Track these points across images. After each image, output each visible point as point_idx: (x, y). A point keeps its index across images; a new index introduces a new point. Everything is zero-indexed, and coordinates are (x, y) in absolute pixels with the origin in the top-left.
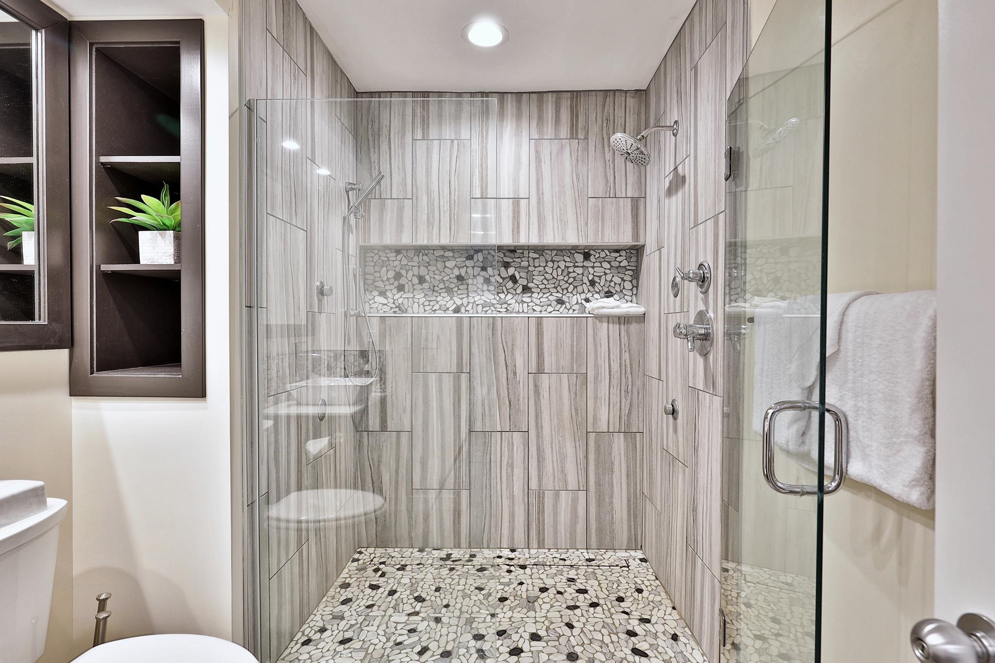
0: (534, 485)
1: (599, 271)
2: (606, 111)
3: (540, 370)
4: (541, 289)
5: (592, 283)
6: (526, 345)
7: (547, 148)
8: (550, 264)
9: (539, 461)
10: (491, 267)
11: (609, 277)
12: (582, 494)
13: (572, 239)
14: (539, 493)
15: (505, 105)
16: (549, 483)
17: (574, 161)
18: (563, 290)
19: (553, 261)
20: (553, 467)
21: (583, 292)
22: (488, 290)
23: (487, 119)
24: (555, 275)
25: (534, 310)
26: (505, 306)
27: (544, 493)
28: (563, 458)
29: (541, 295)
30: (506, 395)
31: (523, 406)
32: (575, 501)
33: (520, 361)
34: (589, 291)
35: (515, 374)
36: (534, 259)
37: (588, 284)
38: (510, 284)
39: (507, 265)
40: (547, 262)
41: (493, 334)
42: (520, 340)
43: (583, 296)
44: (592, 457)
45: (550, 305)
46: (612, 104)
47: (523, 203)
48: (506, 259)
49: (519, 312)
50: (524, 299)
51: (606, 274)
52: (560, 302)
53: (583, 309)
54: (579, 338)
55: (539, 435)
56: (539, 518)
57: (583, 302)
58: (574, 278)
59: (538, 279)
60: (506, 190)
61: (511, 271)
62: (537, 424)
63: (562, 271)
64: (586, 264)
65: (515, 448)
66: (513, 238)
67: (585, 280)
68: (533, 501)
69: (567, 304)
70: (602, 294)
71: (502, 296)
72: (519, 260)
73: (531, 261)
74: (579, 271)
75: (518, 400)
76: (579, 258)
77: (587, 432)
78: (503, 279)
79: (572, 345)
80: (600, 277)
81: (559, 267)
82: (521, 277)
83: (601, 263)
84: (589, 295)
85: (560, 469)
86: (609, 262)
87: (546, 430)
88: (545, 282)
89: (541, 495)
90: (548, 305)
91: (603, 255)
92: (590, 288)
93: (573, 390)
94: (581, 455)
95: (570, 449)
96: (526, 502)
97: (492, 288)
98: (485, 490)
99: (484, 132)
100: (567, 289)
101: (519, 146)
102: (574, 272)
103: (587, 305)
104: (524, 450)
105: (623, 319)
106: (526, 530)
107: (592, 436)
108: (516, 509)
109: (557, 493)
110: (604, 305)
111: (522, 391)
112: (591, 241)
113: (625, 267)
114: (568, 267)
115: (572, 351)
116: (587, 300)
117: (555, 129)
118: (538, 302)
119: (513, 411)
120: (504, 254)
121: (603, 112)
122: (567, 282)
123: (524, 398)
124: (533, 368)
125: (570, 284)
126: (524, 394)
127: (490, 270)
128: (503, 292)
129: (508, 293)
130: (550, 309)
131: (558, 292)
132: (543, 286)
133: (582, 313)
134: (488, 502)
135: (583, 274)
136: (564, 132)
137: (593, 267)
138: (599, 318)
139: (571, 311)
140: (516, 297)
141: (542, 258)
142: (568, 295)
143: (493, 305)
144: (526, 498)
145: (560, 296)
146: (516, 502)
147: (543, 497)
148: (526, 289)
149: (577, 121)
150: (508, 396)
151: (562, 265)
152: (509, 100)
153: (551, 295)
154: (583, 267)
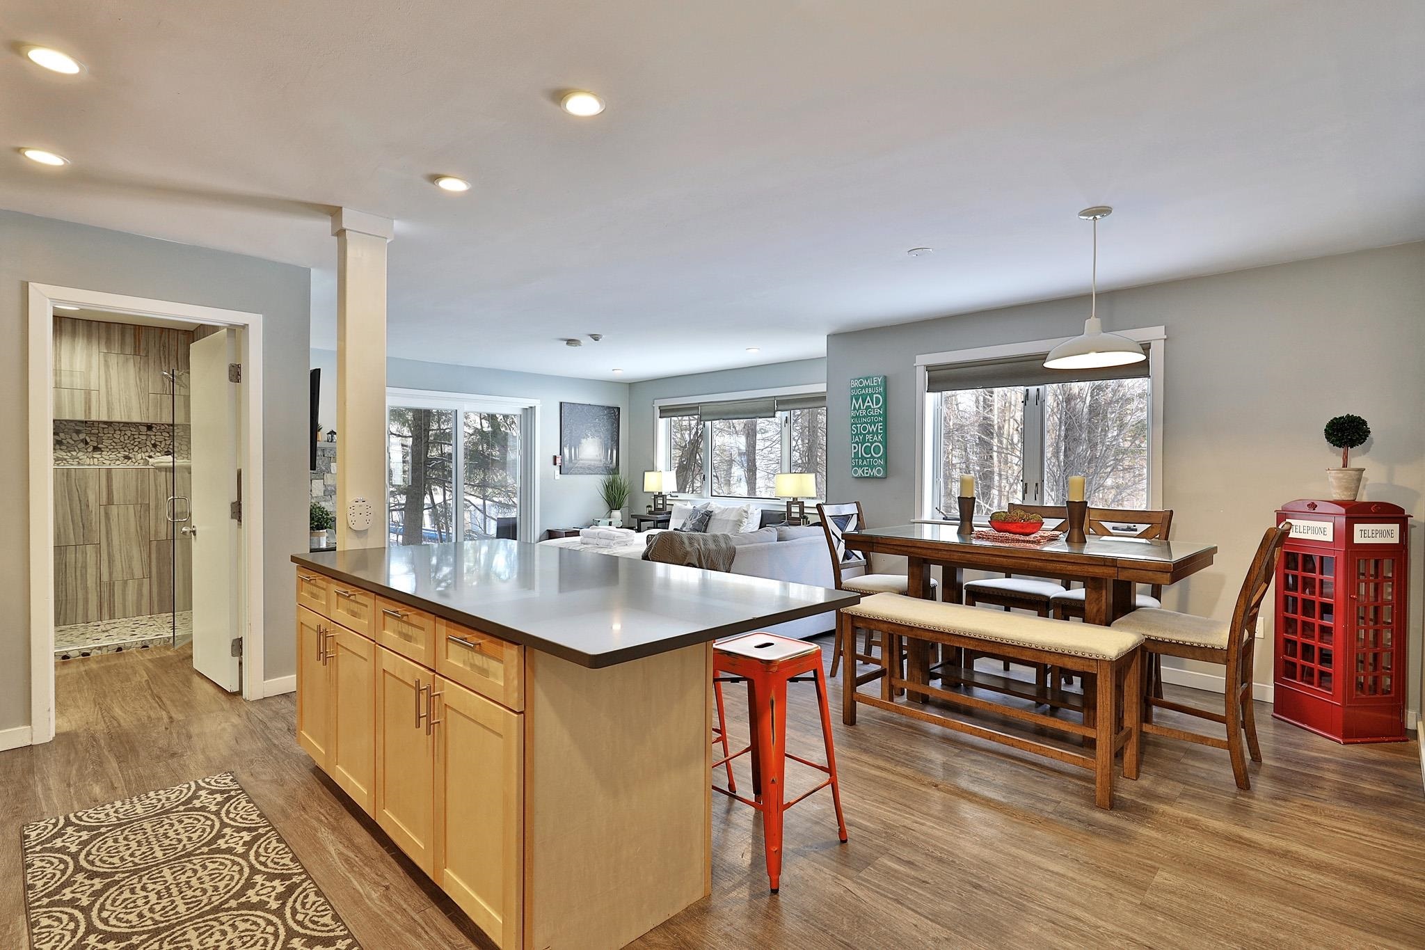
0: (105, 578)
1: (160, 438)
2: (163, 339)
3: (110, 501)
4: (110, 449)
5: (155, 446)
6: (97, 487)
7: (113, 360)
8: (118, 432)
9: (109, 562)
10: (63, 432)
11: (168, 442)
12: (146, 581)
13: (136, 419)
14: (110, 583)
15: (77, 327)
16: (118, 575)
17: (138, 370)
18: (129, 450)
19: (121, 431)
20: (122, 565)
21: (147, 451)
22: (60, 449)
23: (61, 335)
24: (122, 439)
25: (104, 463)
26: (77, 460)
27: (114, 583)
28: (130, 559)
29: (110, 453)
30: (80, 520)
31: (95, 526)
32: (140, 586)
33: (92, 497)
34: (152, 451)
35: (88, 506)
36: (103, 428)
37: (151, 446)
38: (81, 445)
39: (78, 432)
40: (115, 431)
41: (67, 480)
42: (92, 484)
43: (147, 454)
44: (154, 556)
45: (118, 460)
46: (167, 336)
47: (94, 394)
48: (77, 428)
49: (89, 465)
50: (94, 456)
51: (165, 440)
52: (129, 458)
53: (147, 463)
54: (142, 481)
55: (109, 544)
56: (110, 600)
57: (147, 458)
58: (139, 442)
59: (106, 442)
60: (78, 382)
61: (82, 436)
62: (108, 538)
63: (129, 437)
64: (148, 433)
65: (88, 556)
66: (86, 416)
67: (148, 443)
68: (105, 589)
69: (133, 459)
70: (163, 453)
71: (74, 453)
72: (90, 429)
73: (101, 430)
74: (144, 437)
75: (91, 523)
76: (144, 429)
77: (150, 541)
78: (75, 441)
79: (137, 487)
80: (161, 442)
81: (125, 434)
82: (91, 441)
83: (161, 433)
84: (152, 454)
85: (128, 566)
86: (168, 433)
87: (116, 542)
88: (114, 444)
89: (111, 585)
90: (116, 460)
91: (163, 427)
92: (153, 449)
93: (138, 515)
94: (145, 556)
95: (135, 553)
96: (99, 590)
97: (63, 447)
98: (60, 587)
99: (58, 344)
100: (133, 449)
101: (89, 356)
102: (139, 438)
103: (150, 460)
104: (97, 557)
105: (168, 470)
106: (99, 608)
107: (154, 543)
108: (90, 596)
109: (125, 583)
110: (162, 461)
111: (94, 518)
112: (151, 421)
113: (182, 436)
114: (134, 435)
115: (137, 489)
116: (150, 457)
117: (121, 348)
118: (107, 458)
119: (86, 531)
120: (76, 424)
121: (160, 340)
122: (133, 445)
123: (96, 522)
124: (104, 500)
125: (135, 446)
126: (96, 519)
127: (62, 435)
128: (75, 451)
129: (80, 451)
130: (118, 462)
131: (125, 451)
132: (112, 447)
133: (146, 465)
134: (64, 593)
135: (146, 440)
136: (129, 350)
137: (155, 435)
138: (160, 469)
139: (137, 464)
140: (87, 454)
141: (110, 428)
142: (134, 453)
143: (65, 459)
144: (99, 588)
145: (127, 453)
146: (90, 591)
147: (114, 586)
148: (96, 449)
149: (139, 345)
150: (82, 521)
151: (129, 433)
152: (81, 324)
153: (119, 453)
154: (147, 435)
